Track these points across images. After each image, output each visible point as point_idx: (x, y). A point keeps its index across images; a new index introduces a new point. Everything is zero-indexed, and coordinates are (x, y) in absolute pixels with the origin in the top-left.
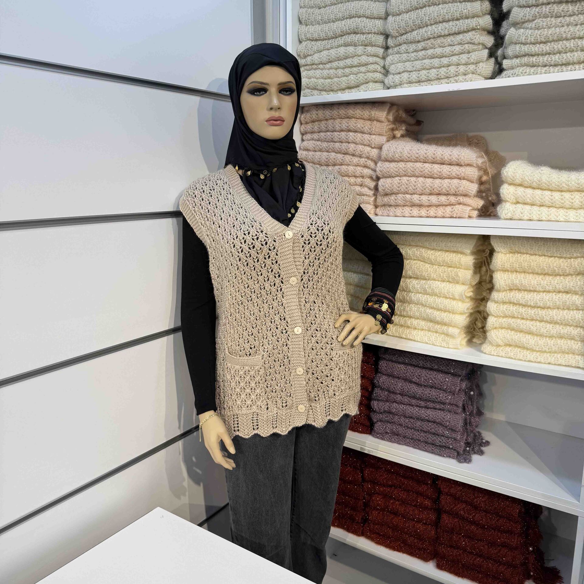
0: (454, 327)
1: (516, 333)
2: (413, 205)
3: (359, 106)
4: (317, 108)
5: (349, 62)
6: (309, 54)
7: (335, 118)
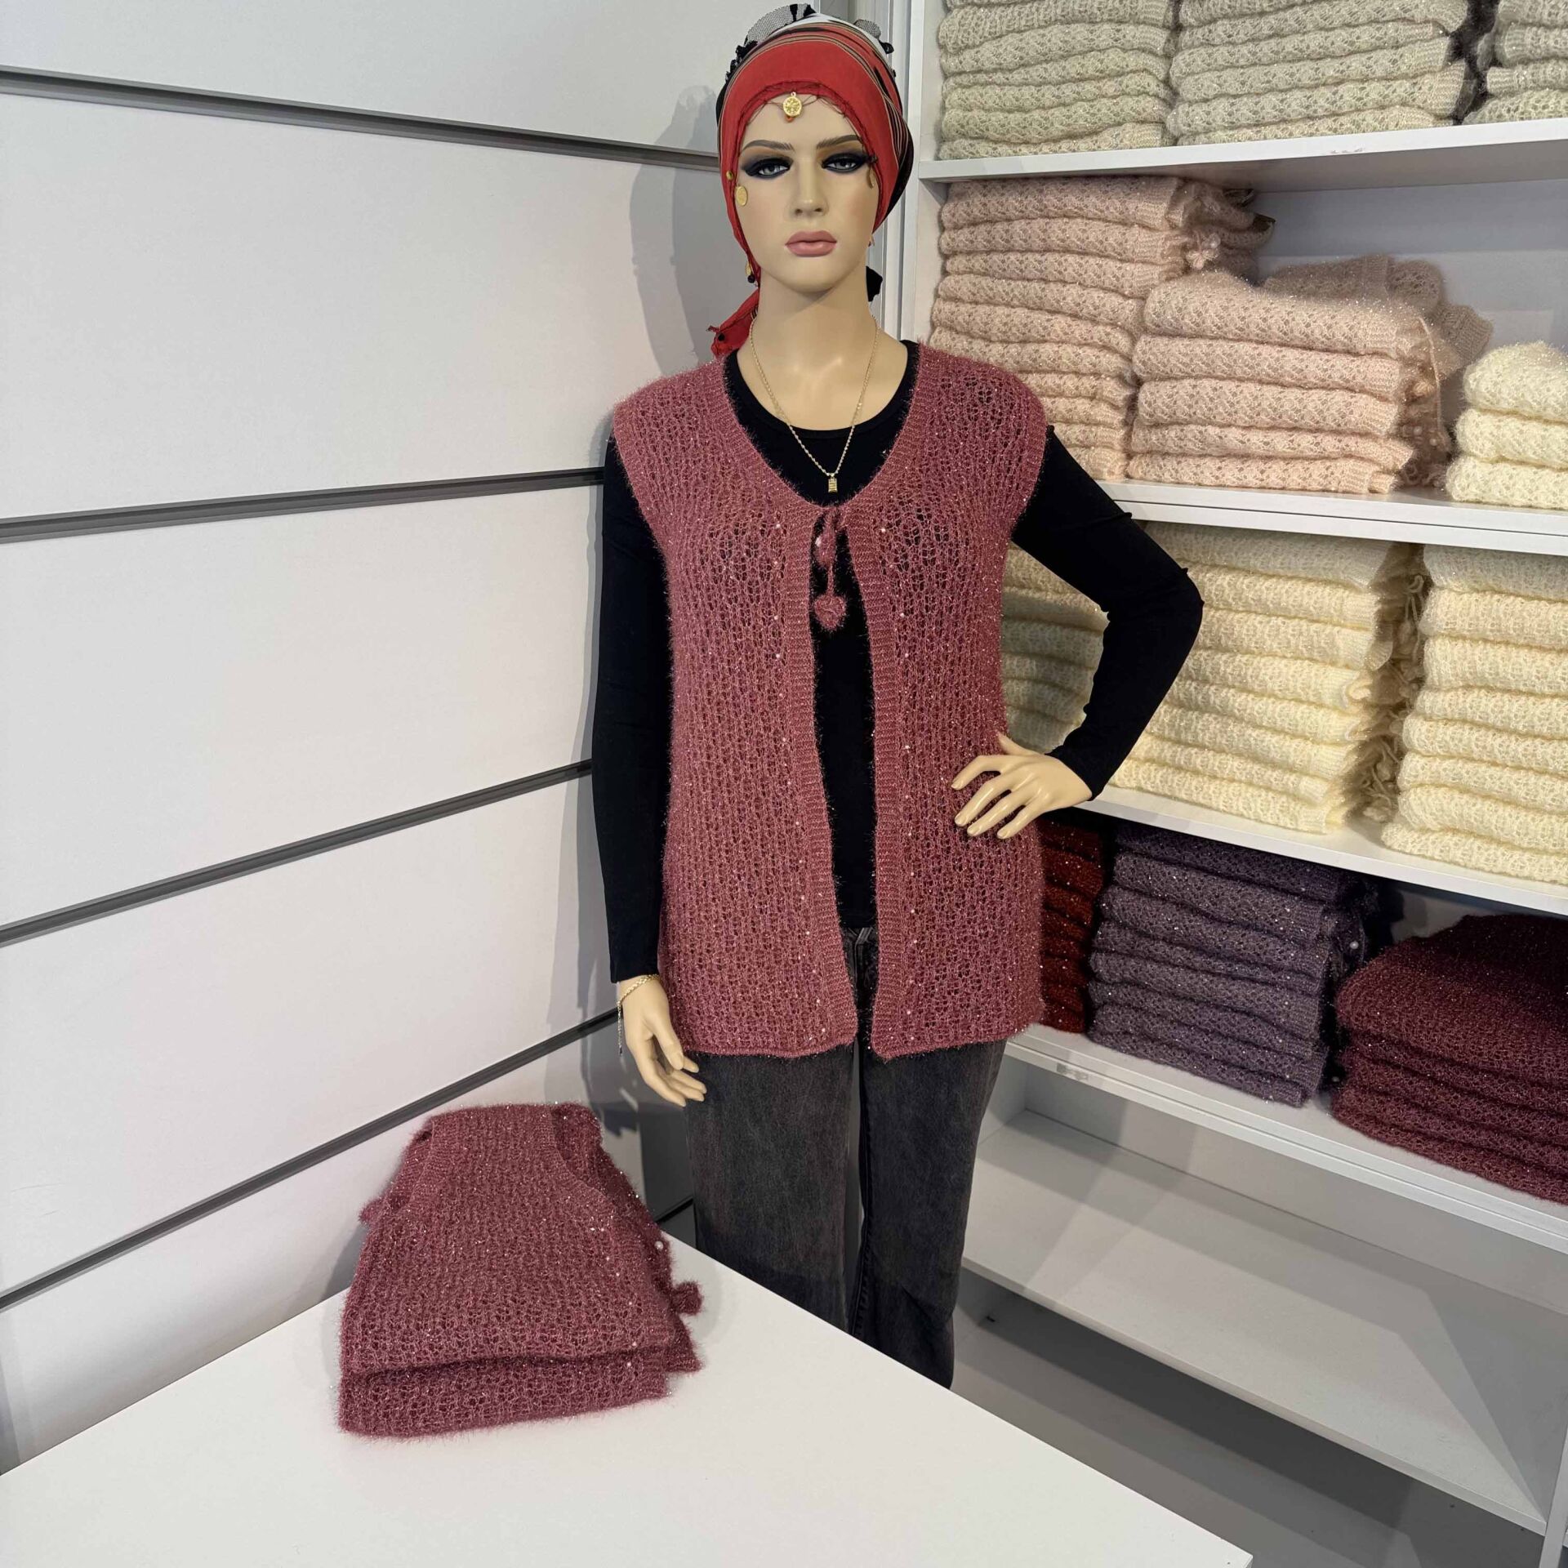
0: (1313, 776)
1: (1473, 801)
2: (1227, 454)
3: (1093, 186)
4: (985, 187)
5: (1073, 67)
6: (970, 43)
7: (1032, 215)
